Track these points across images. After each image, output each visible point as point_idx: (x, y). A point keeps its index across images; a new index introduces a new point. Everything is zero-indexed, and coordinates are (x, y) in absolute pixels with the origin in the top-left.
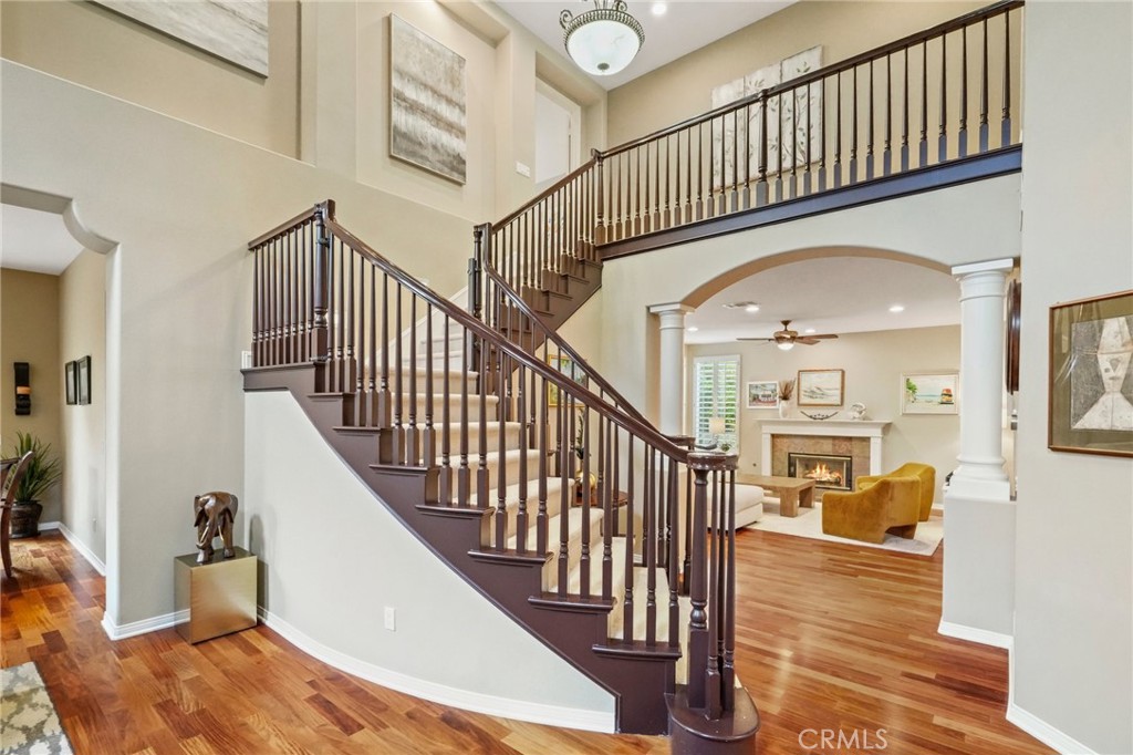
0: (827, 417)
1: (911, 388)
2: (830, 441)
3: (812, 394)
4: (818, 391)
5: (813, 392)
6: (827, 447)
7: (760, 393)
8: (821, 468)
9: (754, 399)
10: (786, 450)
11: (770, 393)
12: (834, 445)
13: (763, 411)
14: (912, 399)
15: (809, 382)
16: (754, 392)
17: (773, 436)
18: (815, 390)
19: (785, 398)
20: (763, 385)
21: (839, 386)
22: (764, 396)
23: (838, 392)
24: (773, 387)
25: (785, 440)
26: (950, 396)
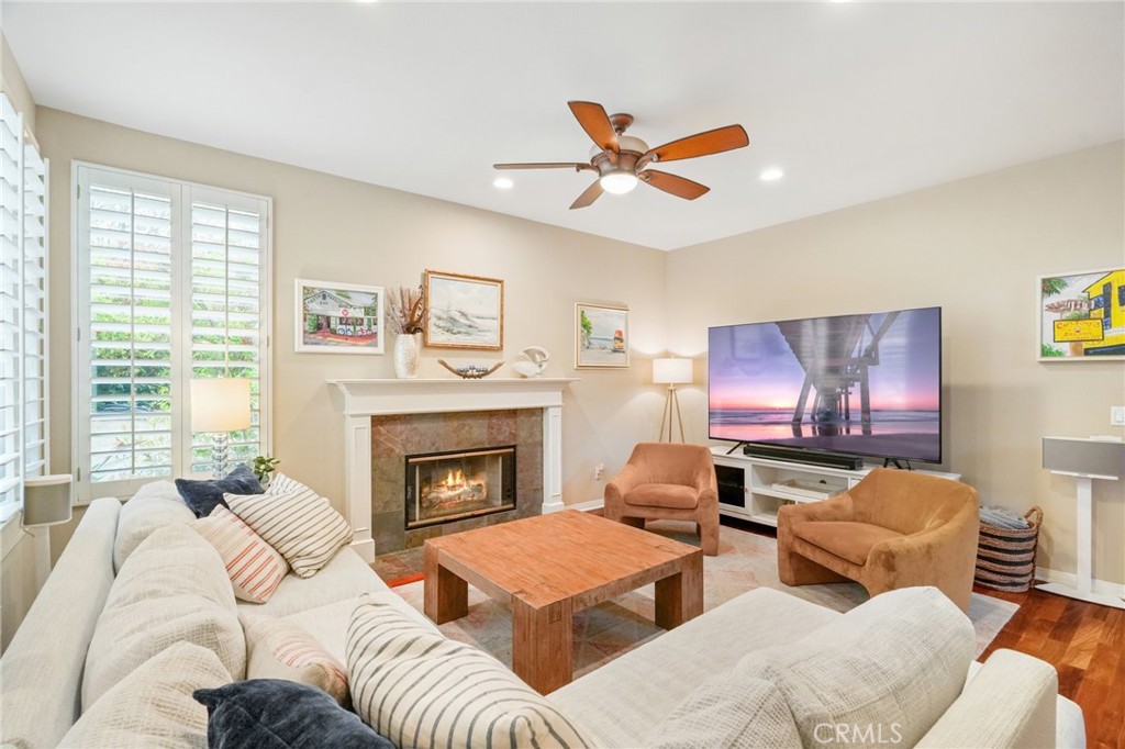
0: (486, 373)
1: (586, 326)
2: (484, 422)
3: (451, 325)
4: (463, 320)
5: (452, 320)
6: (478, 433)
7: (335, 313)
8: (454, 478)
9: (319, 327)
10: (400, 451)
11: (360, 314)
12: (491, 427)
13: (345, 362)
14: (586, 343)
15: (442, 299)
16: (317, 307)
17: (377, 421)
18: (457, 316)
19: (412, 328)
20: (341, 293)
21: (497, 313)
22: (343, 321)
23: (496, 324)
24: (369, 301)
25: (399, 428)
26: (621, 340)
